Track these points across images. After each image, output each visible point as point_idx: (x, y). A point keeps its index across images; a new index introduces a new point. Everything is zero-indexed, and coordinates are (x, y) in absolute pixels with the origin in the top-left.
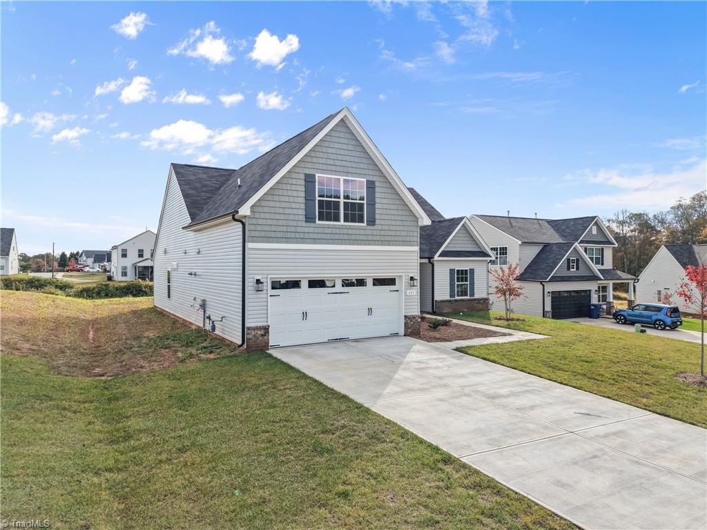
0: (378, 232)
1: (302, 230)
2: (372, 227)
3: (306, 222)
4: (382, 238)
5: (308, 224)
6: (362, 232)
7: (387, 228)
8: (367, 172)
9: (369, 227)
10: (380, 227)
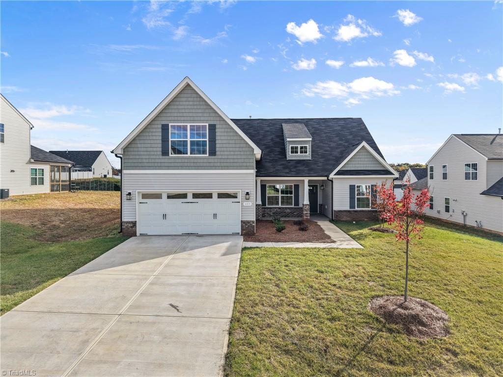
0: (219, 161)
1: (159, 161)
2: (213, 157)
3: (162, 155)
4: (222, 164)
5: (164, 157)
6: (205, 161)
7: (226, 157)
8: (209, 119)
9: (211, 157)
10: (220, 157)
